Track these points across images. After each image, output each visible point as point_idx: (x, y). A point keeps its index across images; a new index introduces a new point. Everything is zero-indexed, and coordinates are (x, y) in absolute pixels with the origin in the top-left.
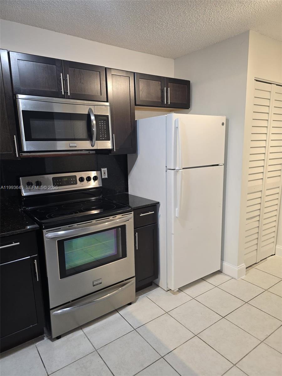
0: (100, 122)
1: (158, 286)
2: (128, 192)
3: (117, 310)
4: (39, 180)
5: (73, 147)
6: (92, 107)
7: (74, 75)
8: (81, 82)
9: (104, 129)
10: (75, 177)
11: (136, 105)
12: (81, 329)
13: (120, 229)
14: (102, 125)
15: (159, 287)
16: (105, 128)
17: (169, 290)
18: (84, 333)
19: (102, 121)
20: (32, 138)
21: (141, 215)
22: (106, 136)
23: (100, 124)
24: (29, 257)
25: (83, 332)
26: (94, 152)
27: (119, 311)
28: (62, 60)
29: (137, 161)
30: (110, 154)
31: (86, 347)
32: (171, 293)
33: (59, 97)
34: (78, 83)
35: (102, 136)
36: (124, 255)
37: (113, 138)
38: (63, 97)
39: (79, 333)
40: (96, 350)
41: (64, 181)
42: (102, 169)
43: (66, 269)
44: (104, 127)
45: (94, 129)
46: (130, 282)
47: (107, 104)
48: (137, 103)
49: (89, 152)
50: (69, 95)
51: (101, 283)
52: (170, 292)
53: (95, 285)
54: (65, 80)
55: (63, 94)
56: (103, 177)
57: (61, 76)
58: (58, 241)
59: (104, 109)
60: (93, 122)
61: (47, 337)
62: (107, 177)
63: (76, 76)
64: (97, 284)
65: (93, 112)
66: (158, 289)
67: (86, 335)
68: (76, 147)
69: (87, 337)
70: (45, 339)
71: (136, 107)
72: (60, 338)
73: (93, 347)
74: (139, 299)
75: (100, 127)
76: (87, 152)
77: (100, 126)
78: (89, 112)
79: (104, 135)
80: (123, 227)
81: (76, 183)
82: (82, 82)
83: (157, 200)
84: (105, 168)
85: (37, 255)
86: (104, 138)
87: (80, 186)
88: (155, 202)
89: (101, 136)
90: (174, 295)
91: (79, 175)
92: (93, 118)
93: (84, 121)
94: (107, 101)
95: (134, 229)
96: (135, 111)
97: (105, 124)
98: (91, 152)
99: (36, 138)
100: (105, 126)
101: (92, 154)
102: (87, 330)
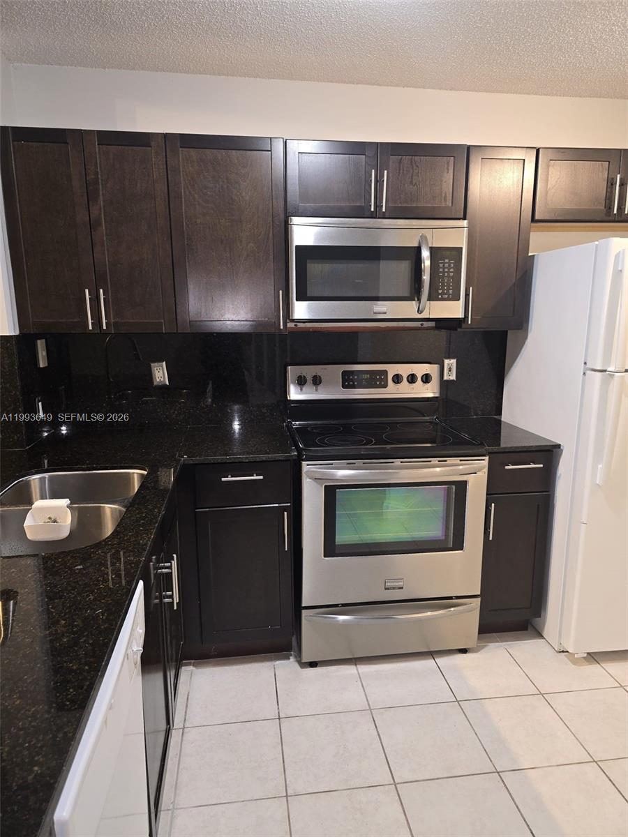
0: (441, 263)
1: (539, 635)
2: (501, 414)
3: (432, 654)
4: (319, 374)
5: (380, 313)
6: (428, 233)
7: (400, 170)
8: (411, 182)
9: (448, 276)
10: (385, 372)
11: (533, 220)
12: (356, 665)
13: (454, 487)
14: (446, 268)
15: (544, 638)
16: (452, 274)
17: (563, 652)
18: (358, 673)
19: (447, 261)
20: (308, 295)
21: (507, 467)
22: (451, 291)
23: (441, 265)
24: (277, 505)
25: (357, 670)
26: (432, 324)
27: (437, 657)
28: (378, 143)
29: (525, 346)
30: (459, 330)
31: (354, 697)
32: (569, 659)
33: (366, 216)
34: (406, 185)
35: (443, 292)
36: (458, 544)
37: (467, 295)
38: (373, 216)
39: (350, 670)
40: (371, 710)
41: (363, 379)
42: (446, 362)
43: (336, 543)
44: (448, 272)
45: (426, 277)
46: (466, 604)
47: (465, 223)
48: (537, 217)
49: (422, 325)
50: (384, 210)
51: (402, 588)
52: (565, 655)
53: (388, 589)
54: (379, 182)
55: (372, 209)
56: (446, 378)
57: (371, 175)
58: (325, 486)
59: (454, 235)
60: (424, 263)
61: (296, 657)
62: (453, 377)
63: (403, 170)
64: (394, 588)
65: (427, 244)
66: (539, 642)
67: (360, 678)
68: (385, 313)
69: (361, 681)
70: (292, 659)
71: (532, 224)
72: (316, 666)
73: (366, 703)
74: (486, 649)
75: (441, 272)
76: (417, 324)
77: (441, 270)
78: (420, 243)
79: (448, 290)
80: (461, 486)
81: (385, 386)
82: (414, 182)
83: (556, 440)
84: (453, 358)
85: (289, 504)
86: (446, 296)
87: (392, 391)
88: (548, 444)
89: (440, 291)
90: (574, 664)
91: (393, 369)
92: (425, 254)
93: (408, 262)
94: (464, 218)
95: (487, 494)
96: (531, 233)
97: (452, 265)
98: (426, 324)
99: (316, 295)
100: (452, 270)
101: (428, 328)
102: (365, 669)
